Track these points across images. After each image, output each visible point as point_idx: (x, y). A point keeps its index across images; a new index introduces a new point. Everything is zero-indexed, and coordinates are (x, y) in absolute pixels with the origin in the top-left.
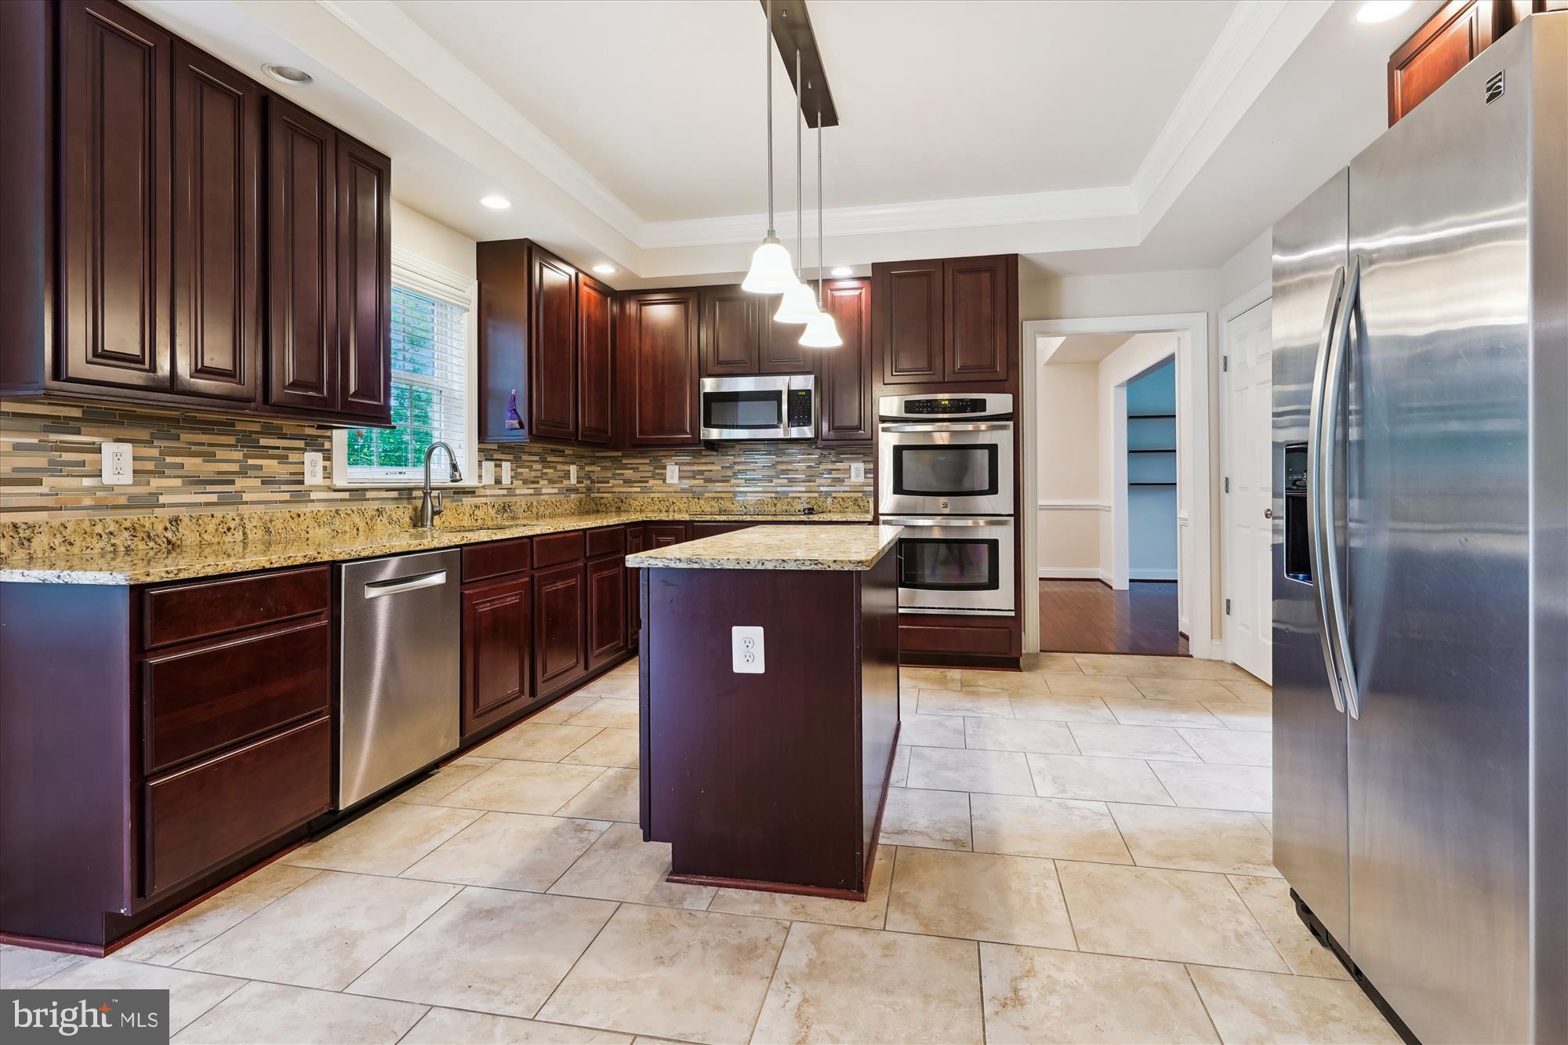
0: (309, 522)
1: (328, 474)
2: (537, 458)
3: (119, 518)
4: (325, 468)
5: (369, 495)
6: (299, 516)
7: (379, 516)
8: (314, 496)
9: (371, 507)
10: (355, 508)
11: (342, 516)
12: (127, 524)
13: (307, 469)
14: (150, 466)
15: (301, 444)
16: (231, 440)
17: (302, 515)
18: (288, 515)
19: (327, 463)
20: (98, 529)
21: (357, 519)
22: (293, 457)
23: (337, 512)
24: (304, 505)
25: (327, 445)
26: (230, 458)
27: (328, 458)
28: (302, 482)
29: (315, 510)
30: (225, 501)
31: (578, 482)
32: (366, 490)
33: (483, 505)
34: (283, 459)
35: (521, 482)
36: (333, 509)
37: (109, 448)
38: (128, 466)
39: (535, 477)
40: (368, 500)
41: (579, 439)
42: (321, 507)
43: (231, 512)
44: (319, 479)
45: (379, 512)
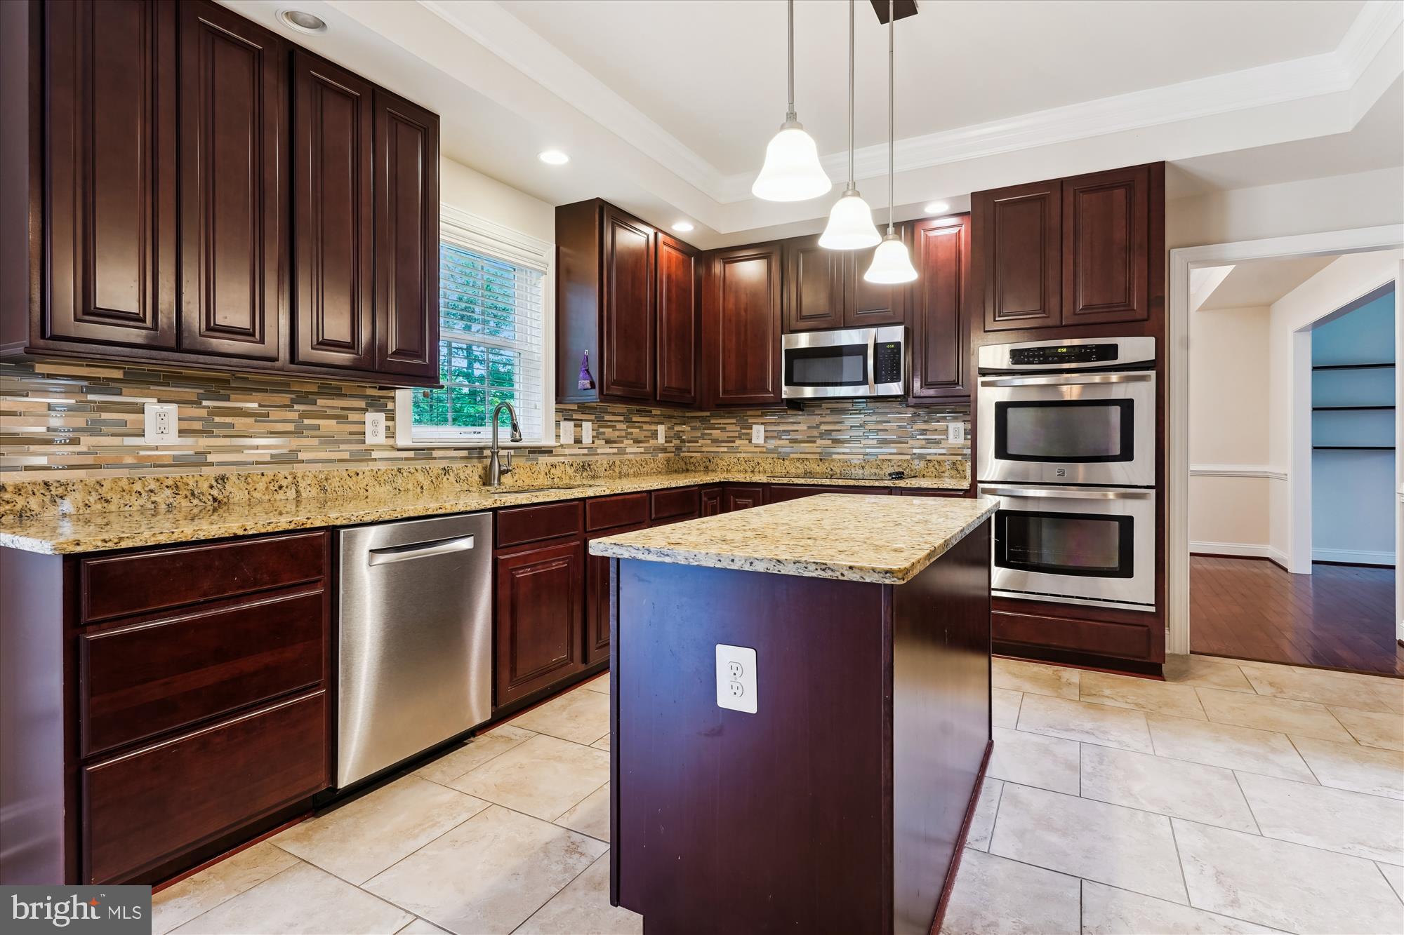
0: (369, 479)
1: (391, 433)
2: (621, 418)
3: (161, 476)
4: (388, 428)
5: (436, 454)
6: (358, 474)
7: (445, 475)
8: (375, 455)
9: (436, 466)
10: (419, 467)
11: (405, 474)
12: (170, 482)
13: (368, 429)
14: (198, 425)
15: (362, 404)
16: (287, 400)
17: (361, 474)
18: (345, 474)
19: (390, 423)
20: (138, 487)
21: (421, 477)
22: (353, 416)
23: (399, 470)
24: (364, 464)
25: (390, 406)
26: (284, 418)
27: (391, 417)
28: (364, 442)
29: (375, 469)
30: (278, 459)
31: (666, 442)
32: (433, 449)
33: (561, 464)
34: (341, 419)
35: (604, 441)
36: (395, 468)
37: (152, 407)
38: (174, 426)
39: (618, 437)
40: (435, 458)
41: (658, 398)
42: (382, 466)
43: (284, 470)
44: (381, 439)
45: (446, 471)
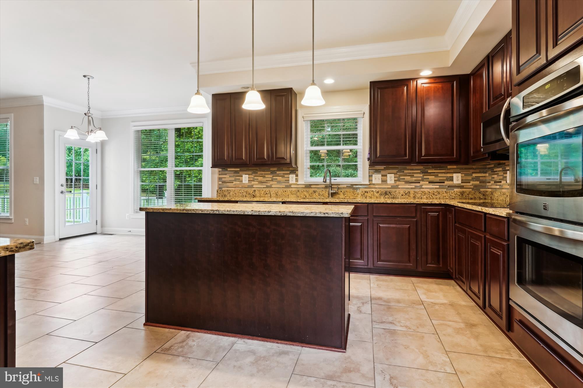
0: (289, 193)
1: (297, 180)
2: (419, 171)
3: (244, 190)
4: (296, 179)
5: (312, 186)
6: (286, 191)
7: (314, 193)
8: (292, 186)
9: (311, 190)
10: (305, 190)
11: (300, 192)
12: (245, 191)
13: (290, 179)
14: (252, 179)
15: (289, 172)
16: (269, 173)
17: (287, 191)
18: (282, 191)
19: (297, 177)
20: (240, 192)
21: (305, 193)
22: (286, 176)
23: (298, 191)
24: (289, 189)
25: (297, 172)
26: (269, 177)
27: (297, 176)
28: (289, 183)
29: (291, 190)
30: (267, 187)
32: (312, 185)
34: (283, 177)
36: (297, 190)
37: (244, 176)
38: (247, 179)
39: (415, 180)
40: (312, 188)
41: (417, 161)
42: (293, 189)
43: (267, 189)
44: (294, 182)
45: (315, 192)
